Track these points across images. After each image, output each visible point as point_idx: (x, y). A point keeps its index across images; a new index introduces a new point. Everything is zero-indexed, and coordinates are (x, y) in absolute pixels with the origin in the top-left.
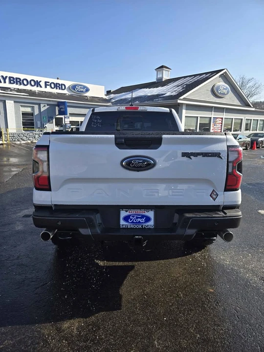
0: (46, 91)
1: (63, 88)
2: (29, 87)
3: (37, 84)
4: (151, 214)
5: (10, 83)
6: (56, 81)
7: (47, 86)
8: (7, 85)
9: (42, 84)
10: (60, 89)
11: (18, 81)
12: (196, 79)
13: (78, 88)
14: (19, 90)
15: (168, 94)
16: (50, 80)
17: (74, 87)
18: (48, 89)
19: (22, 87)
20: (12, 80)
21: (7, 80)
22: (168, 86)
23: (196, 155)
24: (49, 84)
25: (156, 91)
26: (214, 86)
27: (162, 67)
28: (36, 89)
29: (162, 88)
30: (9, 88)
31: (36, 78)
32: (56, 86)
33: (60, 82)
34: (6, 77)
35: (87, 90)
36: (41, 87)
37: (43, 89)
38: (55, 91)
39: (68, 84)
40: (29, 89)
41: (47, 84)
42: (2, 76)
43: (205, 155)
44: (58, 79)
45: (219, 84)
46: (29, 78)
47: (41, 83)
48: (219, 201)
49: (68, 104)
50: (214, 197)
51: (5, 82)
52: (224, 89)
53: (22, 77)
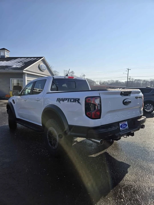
4: (126, 123)
12: (29, 60)
15: (14, 66)
22: (11, 62)
25: (3, 64)
26: (39, 65)
27: (4, 49)
29: (7, 62)
45: (41, 64)
52: (44, 67)
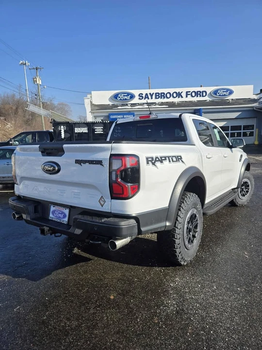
0: (187, 100)
1: (204, 95)
2: (171, 100)
3: (179, 95)
4: (67, 211)
5: (156, 98)
6: (197, 89)
7: (188, 96)
8: (154, 100)
9: (184, 94)
10: (200, 96)
11: (163, 95)
13: (221, 92)
14: (162, 104)
16: (191, 89)
17: (216, 92)
18: (189, 99)
19: (166, 100)
20: (158, 96)
21: (154, 96)
23: (85, 162)
24: (190, 93)
28: (177, 100)
30: (155, 103)
31: (178, 90)
32: (197, 94)
33: (201, 89)
34: (153, 93)
35: (231, 92)
36: (182, 97)
37: (184, 99)
38: (196, 99)
39: (209, 90)
40: (171, 101)
41: (188, 93)
42: (150, 94)
43: (91, 162)
44: (201, 86)
46: (172, 91)
47: (182, 94)
48: (106, 208)
49: (203, 111)
50: (102, 203)
51: (152, 98)
53: (165, 91)
